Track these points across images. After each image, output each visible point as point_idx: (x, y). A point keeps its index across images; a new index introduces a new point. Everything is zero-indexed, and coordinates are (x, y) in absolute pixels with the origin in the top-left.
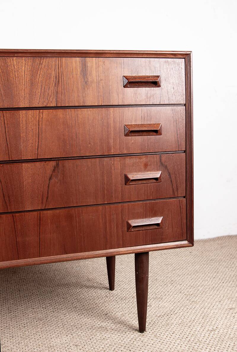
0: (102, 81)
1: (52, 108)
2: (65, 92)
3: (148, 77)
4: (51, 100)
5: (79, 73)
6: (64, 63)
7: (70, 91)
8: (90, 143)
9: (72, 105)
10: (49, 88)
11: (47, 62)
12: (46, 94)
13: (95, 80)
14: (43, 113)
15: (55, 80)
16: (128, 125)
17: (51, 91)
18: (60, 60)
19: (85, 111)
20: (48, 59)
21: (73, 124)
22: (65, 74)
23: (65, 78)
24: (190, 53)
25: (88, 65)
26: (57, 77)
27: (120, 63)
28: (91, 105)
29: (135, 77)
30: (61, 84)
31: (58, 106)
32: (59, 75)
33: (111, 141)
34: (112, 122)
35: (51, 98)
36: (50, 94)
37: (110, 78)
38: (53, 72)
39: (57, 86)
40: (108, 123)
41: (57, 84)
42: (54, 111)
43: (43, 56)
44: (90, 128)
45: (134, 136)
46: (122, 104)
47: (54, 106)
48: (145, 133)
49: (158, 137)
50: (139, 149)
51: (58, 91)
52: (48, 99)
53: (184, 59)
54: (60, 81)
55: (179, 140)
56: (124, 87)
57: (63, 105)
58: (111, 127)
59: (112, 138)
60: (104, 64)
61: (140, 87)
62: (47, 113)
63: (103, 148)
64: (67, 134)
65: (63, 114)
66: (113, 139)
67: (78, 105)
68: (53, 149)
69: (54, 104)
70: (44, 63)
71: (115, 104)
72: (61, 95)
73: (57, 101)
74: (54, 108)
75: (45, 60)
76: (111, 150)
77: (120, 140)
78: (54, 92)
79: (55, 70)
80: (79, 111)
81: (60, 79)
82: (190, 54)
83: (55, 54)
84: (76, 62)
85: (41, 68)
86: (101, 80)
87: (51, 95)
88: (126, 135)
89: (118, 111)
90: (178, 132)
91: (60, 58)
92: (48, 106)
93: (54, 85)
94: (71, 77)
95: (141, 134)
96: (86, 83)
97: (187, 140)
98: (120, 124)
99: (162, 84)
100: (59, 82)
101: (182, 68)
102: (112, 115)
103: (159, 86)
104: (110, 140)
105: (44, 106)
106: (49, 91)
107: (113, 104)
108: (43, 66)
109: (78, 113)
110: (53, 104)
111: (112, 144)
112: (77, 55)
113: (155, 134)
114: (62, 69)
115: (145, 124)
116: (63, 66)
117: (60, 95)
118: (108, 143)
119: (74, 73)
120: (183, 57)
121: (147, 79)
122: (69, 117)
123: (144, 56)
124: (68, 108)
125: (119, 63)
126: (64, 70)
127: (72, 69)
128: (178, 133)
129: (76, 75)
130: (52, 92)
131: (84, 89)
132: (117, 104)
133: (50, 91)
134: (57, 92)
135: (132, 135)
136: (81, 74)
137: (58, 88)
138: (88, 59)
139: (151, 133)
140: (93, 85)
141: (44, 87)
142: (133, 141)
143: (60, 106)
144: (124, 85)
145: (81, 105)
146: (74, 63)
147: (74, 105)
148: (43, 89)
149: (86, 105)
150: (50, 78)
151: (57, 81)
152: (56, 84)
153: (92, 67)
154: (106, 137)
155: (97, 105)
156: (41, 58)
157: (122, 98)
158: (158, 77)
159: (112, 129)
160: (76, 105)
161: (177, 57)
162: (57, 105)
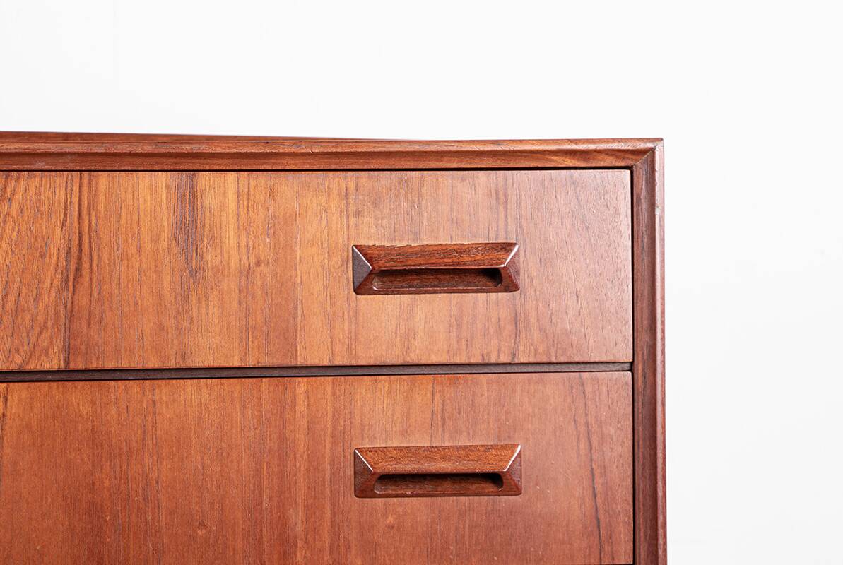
0: (263, 267)
1: (50, 377)
2: (102, 312)
3: (463, 250)
4: (45, 344)
5: (165, 235)
6: (102, 198)
7: (126, 309)
8: (202, 525)
9: (133, 365)
10: (39, 294)
11: (32, 190)
12: (23, 319)
13: (234, 262)
14: (9, 397)
15: (63, 262)
16: (370, 450)
17: (47, 306)
18: (85, 181)
19: (189, 390)
20: (37, 179)
21: (134, 444)
22: (106, 239)
23: (105, 256)
24: (650, 145)
25: (206, 203)
26: (75, 250)
27: (343, 193)
28: (213, 365)
29: (404, 253)
30: (87, 279)
31: (72, 367)
32: (80, 245)
33: (297, 517)
34: (300, 438)
35: (46, 334)
36: (41, 319)
37: (299, 252)
38: (58, 230)
39: (71, 288)
40: (282, 439)
41: (71, 277)
42: (56, 390)
43: (15, 167)
44: (207, 462)
45: (397, 496)
46: (347, 362)
47: (55, 368)
48: (447, 486)
49: (506, 501)
50: (417, 552)
51: (76, 309)
52: (33, 340)
53: (628, 172)
54: (86, 265)
55: (602, 516)
56: (359, 290)
57: (93, 366)
58: (298, 456)
59: (300, 501)
60: (275, 200)
61: (426, 292)
62: (24, 394)
63: (260, 543)
64: (107, 483)
65: (93, 403)
66: (306, 507)
67: (157, 366)
68: (42, 547)
69: (55, 362)
70: (19, 196)
71: (315, 362)
72: (89, 324)
73: (69, 350)
74: (57, 377)
75: (23, 182)
76: (295, 553)
77: (333, 514)
78: (56, 313)
79: (67, 224)
80: (163, 391)
81: (85, 258)
82: (652, 150)
83: (68, 159)
84: (154, 190)
85: (8, 214)
86: (258, 264)
87: (46, 323)
88: (363, 491)
89: (329, 390)
90: (599, 481)
91: (86, 174)
92: (31, 366)
93: (57, 282)
94: (133, 250)
95: (429, 487)
96: (193, 274)
97: (640, 520)
98: (335, 443)
99: (523, 280)
100: (78, 270)
101: (616, 210)
102: (301, 408)
103: (512, 287)
104: (291, 511)
105: (13, 367)
106: (37, 307)
107: (309, 363)
108: (15, 206)
109: (156, 398)
110: (53, 362)
111: (299, 528)
112: (157, 163)
113: (490, 488)
114: (93, 219)
115: (448, 447)
116: (102, 207)
117: (84, 324)
118: (283, 522)
119: (146, 236)
120: (623, 164)
121: (455, 258)
122: (119, 415)
123: (449, 161)
124: (117, 375)
125: (340, 194)
126: (101, 222)
127: (135, 217)
128: (599, 489)
129: (155, 240)
130: (52, 310)
131: (187, 298)
132: (326, 363)
133: (41, 307)
134: (71, 314)
135: (390, 492)
136: (173, 238)
137: (76, 297)
138: (205, 179)
139: (474, 487)
140: (225, 285)
141: (15, 292)
142: (390, 519)
143: (80, 366)
144: (357, 284)
145: (172, 364)
146: (146, 195)
147: (140, 367)
148: (12, 298)
149: (192, 365)
150: (43, 256)
151: (73, 266)
152: (67, 280)
153: (222, 207)
154: (276, 499)
155: (237, 364)
156: (7, 177)
157: (349, 338)
158: (507, 247)
159: (302, 465)
160: (150, 365)
161: (594, 165)
162: (68, 363)
